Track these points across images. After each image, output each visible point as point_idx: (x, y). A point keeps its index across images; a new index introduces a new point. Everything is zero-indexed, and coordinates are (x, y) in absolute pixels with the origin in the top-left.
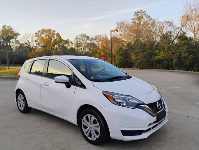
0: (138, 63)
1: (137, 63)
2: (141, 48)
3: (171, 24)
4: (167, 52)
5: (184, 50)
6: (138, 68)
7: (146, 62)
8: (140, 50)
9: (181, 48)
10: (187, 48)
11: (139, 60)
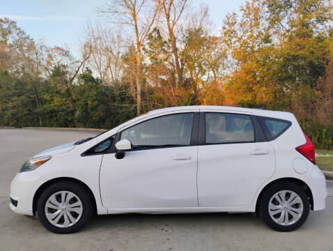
0: (9, 117)
1: (7, 116)
2: (16, 89)
3: (66, 54)
4: (64, 99)
5: (91, 97)
7: (25, 115)
9: (86, 93)
10: (96, 95)
11: (11, 111)
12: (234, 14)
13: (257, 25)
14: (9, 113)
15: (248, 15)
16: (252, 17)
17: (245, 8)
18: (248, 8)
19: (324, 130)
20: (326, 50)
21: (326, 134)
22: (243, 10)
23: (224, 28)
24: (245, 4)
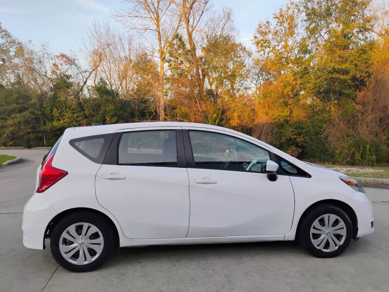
0: (8, 135)
1: (5, 135)
2: (17, 103)
4: (76, 115)
5: (109, 112)
6: (6, 146)
7: (28, 133)
8: (14, 106)
9: (102, 108)
10: (114, 110)
11: (11, 129)
12: (268, 22)
13: (292, 34)
14: (8, 131)
15: (282, 23)
16: (286, 25)
17: (279, 16)
18: (281, 15)
19: (368, 146)
20: (370, 62)
21: (369, 150)
22: (277, 17)
23: (256, 37)
24: (278, 12)
